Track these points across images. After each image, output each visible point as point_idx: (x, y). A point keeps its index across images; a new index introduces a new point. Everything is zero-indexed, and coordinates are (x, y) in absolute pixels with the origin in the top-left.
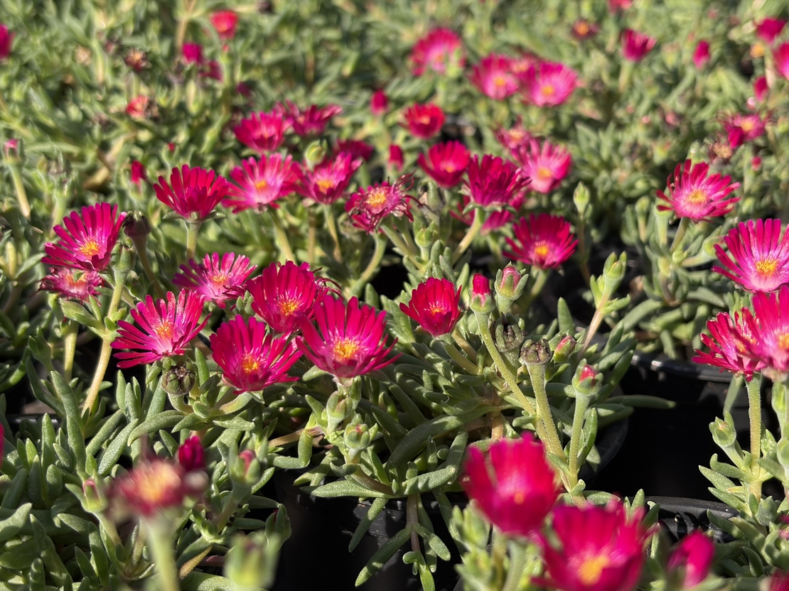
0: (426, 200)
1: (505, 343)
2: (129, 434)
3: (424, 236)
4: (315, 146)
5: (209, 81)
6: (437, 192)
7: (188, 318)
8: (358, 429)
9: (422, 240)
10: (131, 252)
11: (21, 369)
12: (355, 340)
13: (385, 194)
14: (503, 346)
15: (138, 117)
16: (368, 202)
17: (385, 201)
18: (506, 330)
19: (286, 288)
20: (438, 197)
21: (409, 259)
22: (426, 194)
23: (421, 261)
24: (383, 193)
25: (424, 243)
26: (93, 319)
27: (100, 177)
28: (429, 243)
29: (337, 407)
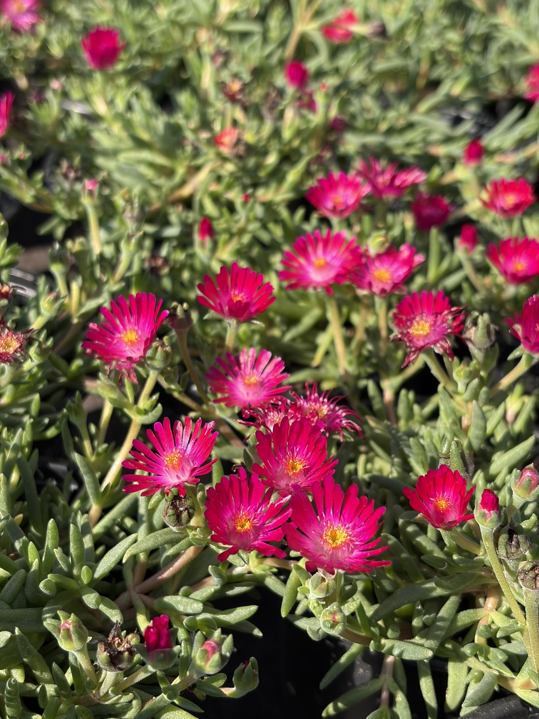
0: (473, 335)
1: (507, 553)
2: (127, 549)
3: (462, 373)
4: (380, 236)
5: (305, 112)
6: (485, 331)
7: (200, 450)
8: (334, 618)
9: (460, 376)
10: (166, 352)
11: (57, 428)
12: (348, 529)
13: (431, 326)
14: (505, 554)
15: (226, 151)
16: (411, 331)
17: (428, 334)
18: (510, 539)
19: (296, 444)
20: (486, 335)
21: (444, 388)
22: (474, 328)
23: (457, 393)
24: (427, 325)
25: (462, 379)
26: (125, 400)
27: (186, 191)
28: (467, 381)
29: (319, 586)
